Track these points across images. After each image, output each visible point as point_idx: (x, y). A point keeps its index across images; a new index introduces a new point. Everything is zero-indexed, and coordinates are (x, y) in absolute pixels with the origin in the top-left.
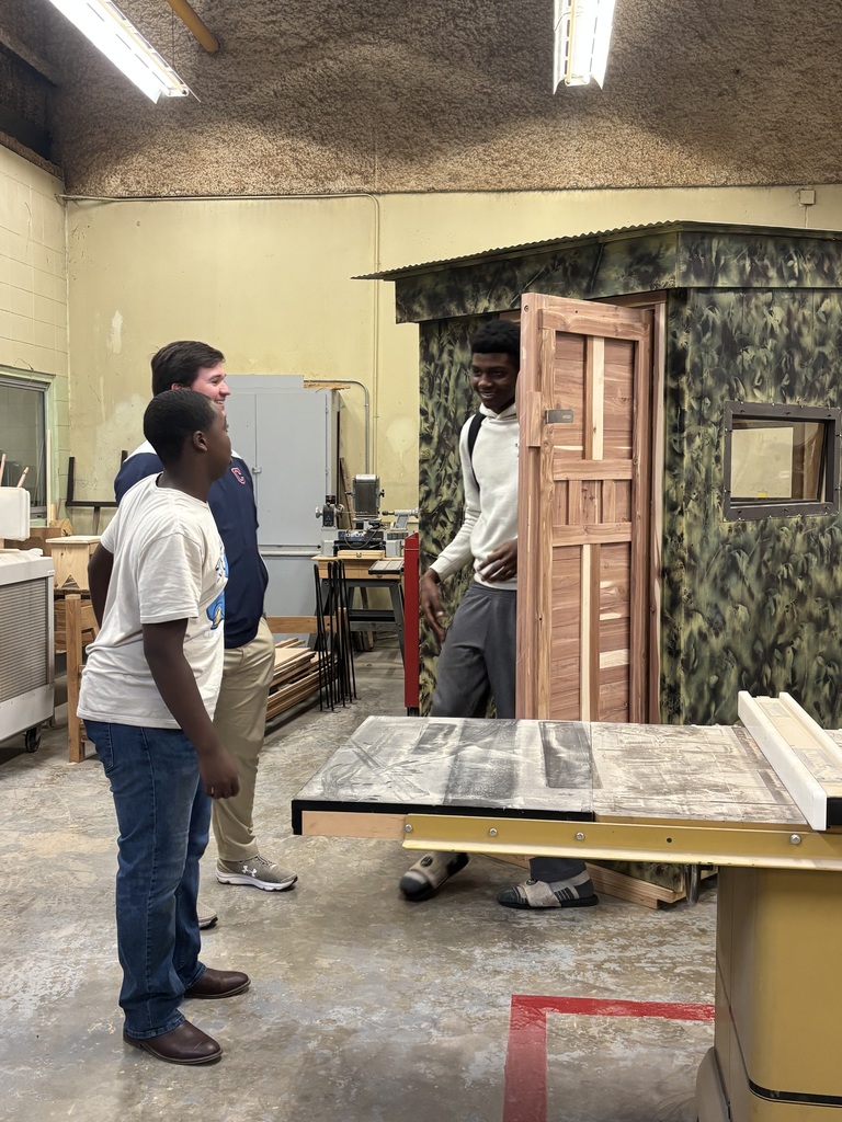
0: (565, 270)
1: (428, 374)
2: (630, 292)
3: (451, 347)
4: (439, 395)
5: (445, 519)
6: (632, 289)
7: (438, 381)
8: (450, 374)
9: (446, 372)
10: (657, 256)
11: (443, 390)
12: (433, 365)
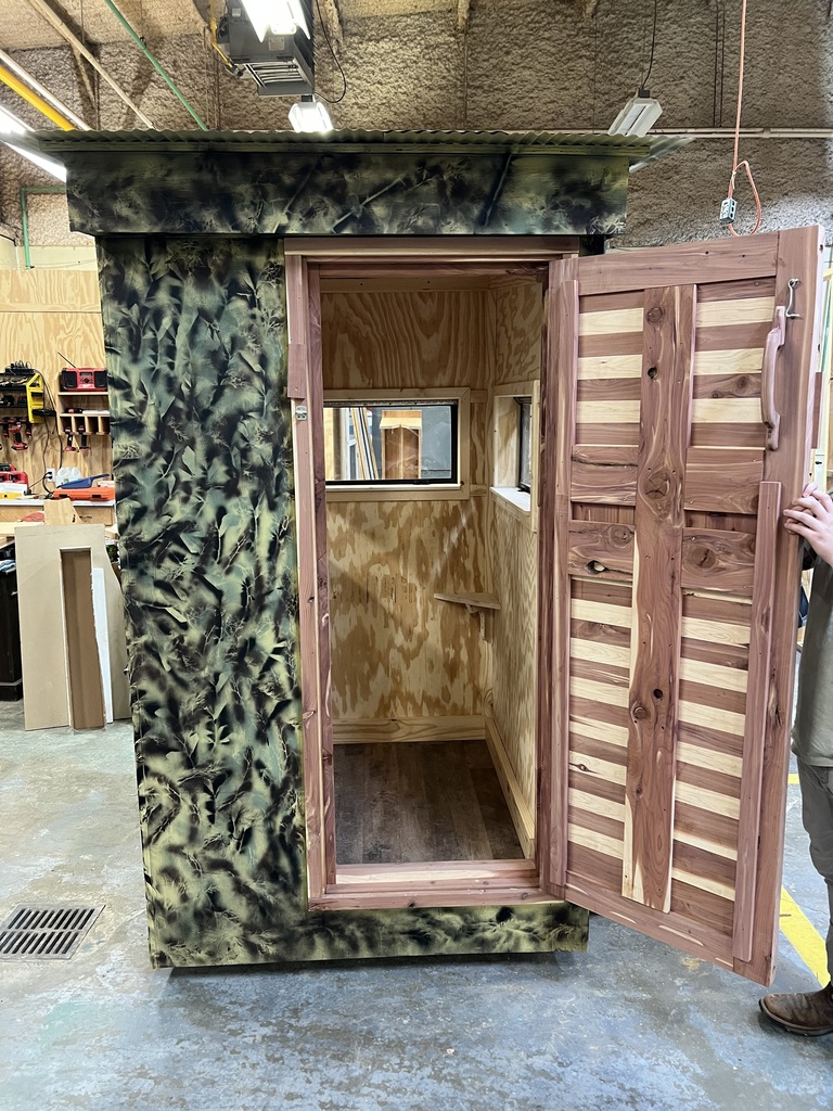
0: (442, 186)
1: (126, 322)
2: (554, 232)
3: (176, 283)
4: (155, 358)
5: (182, 551)
6: (557, 228)
7: (149, 335)
8: (175, 325)
9: (166, 323)
10: (599, 187)
11: (161, 350)
12: (135, 307)
